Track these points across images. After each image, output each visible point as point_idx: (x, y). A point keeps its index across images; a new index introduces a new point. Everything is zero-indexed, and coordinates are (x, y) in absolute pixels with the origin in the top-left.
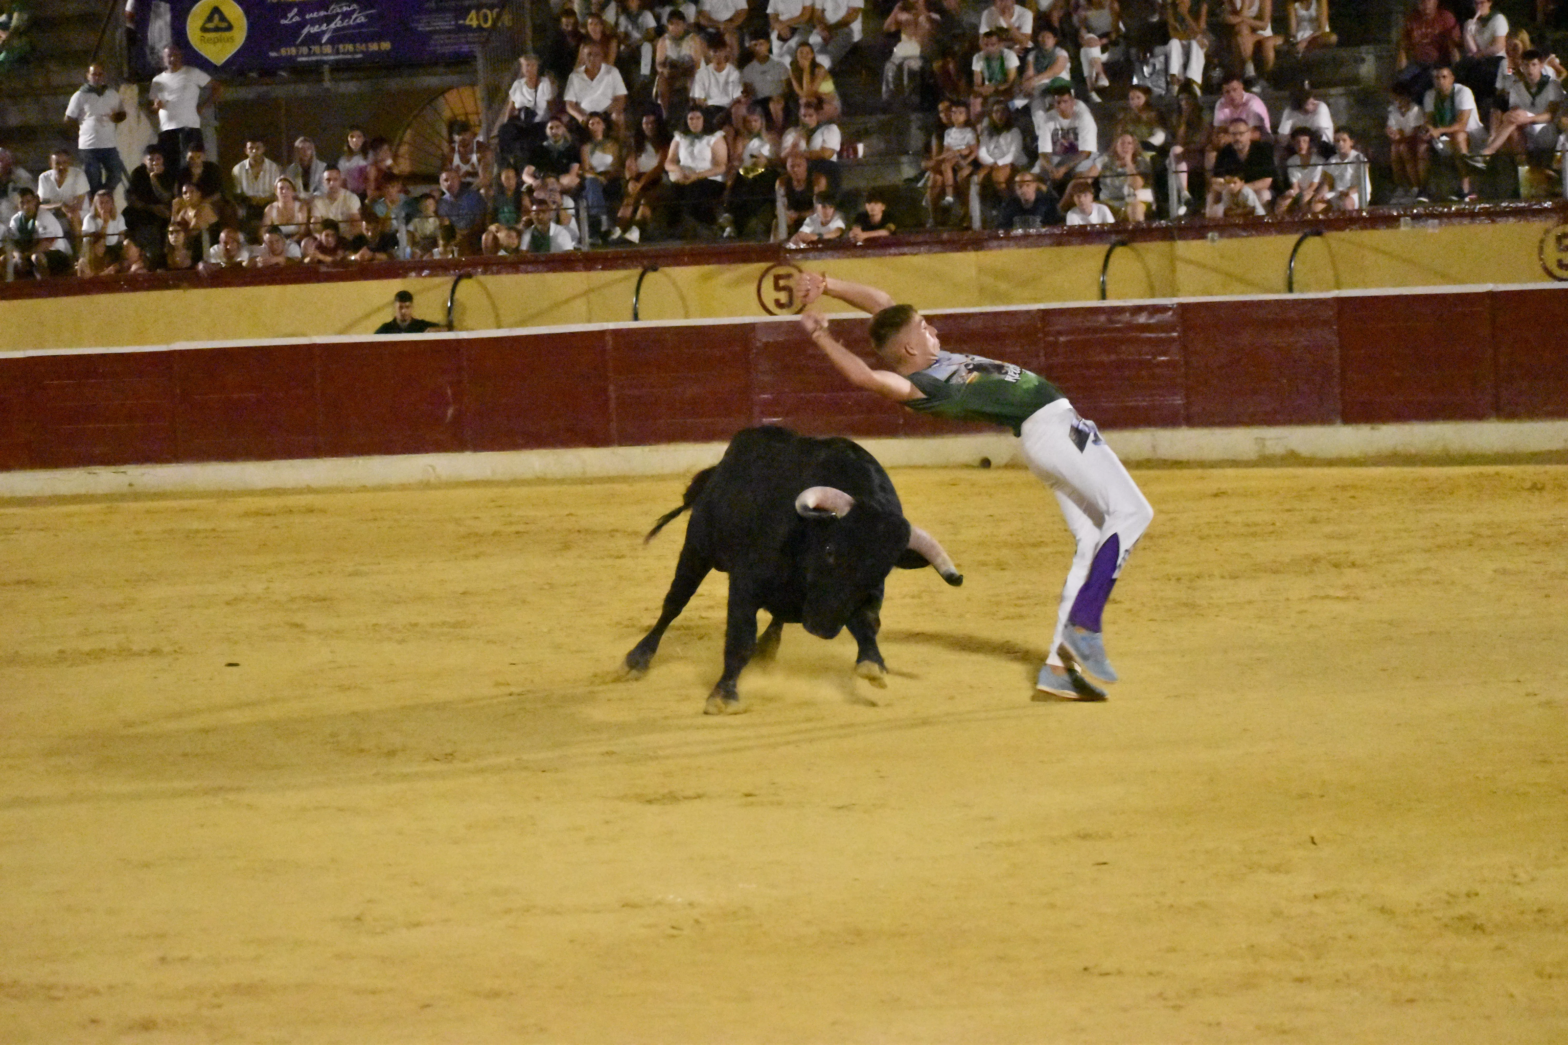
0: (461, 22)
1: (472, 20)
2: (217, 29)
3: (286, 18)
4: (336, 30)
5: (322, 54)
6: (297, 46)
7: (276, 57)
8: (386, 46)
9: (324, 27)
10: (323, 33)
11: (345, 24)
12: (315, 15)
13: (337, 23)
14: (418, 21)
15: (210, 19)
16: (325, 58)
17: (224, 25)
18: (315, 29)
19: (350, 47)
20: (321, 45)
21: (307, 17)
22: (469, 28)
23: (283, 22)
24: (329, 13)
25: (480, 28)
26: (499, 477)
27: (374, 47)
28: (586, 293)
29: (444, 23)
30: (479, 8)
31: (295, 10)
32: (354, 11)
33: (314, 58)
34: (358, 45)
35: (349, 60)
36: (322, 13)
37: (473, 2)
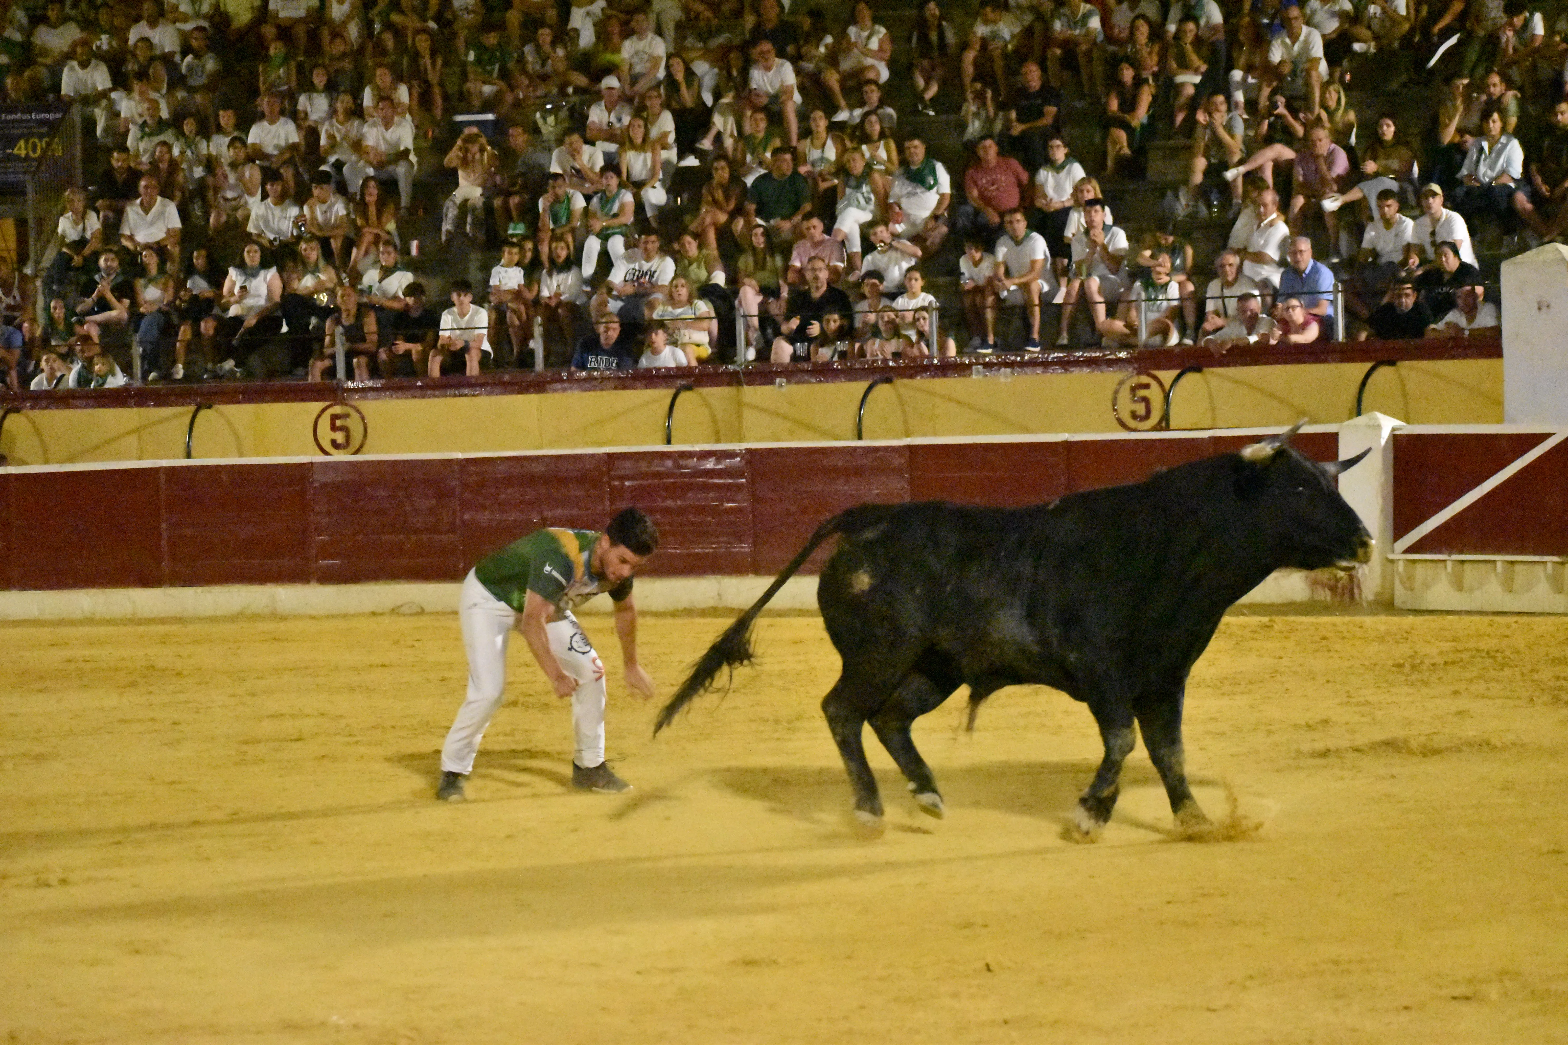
0: (9, 151)
1: (21, 149)
22: (18, 158)
25: (27, 158)
26: (46, 616)
28: (137, 430)
30: (27, 137)
37: (20, 132)
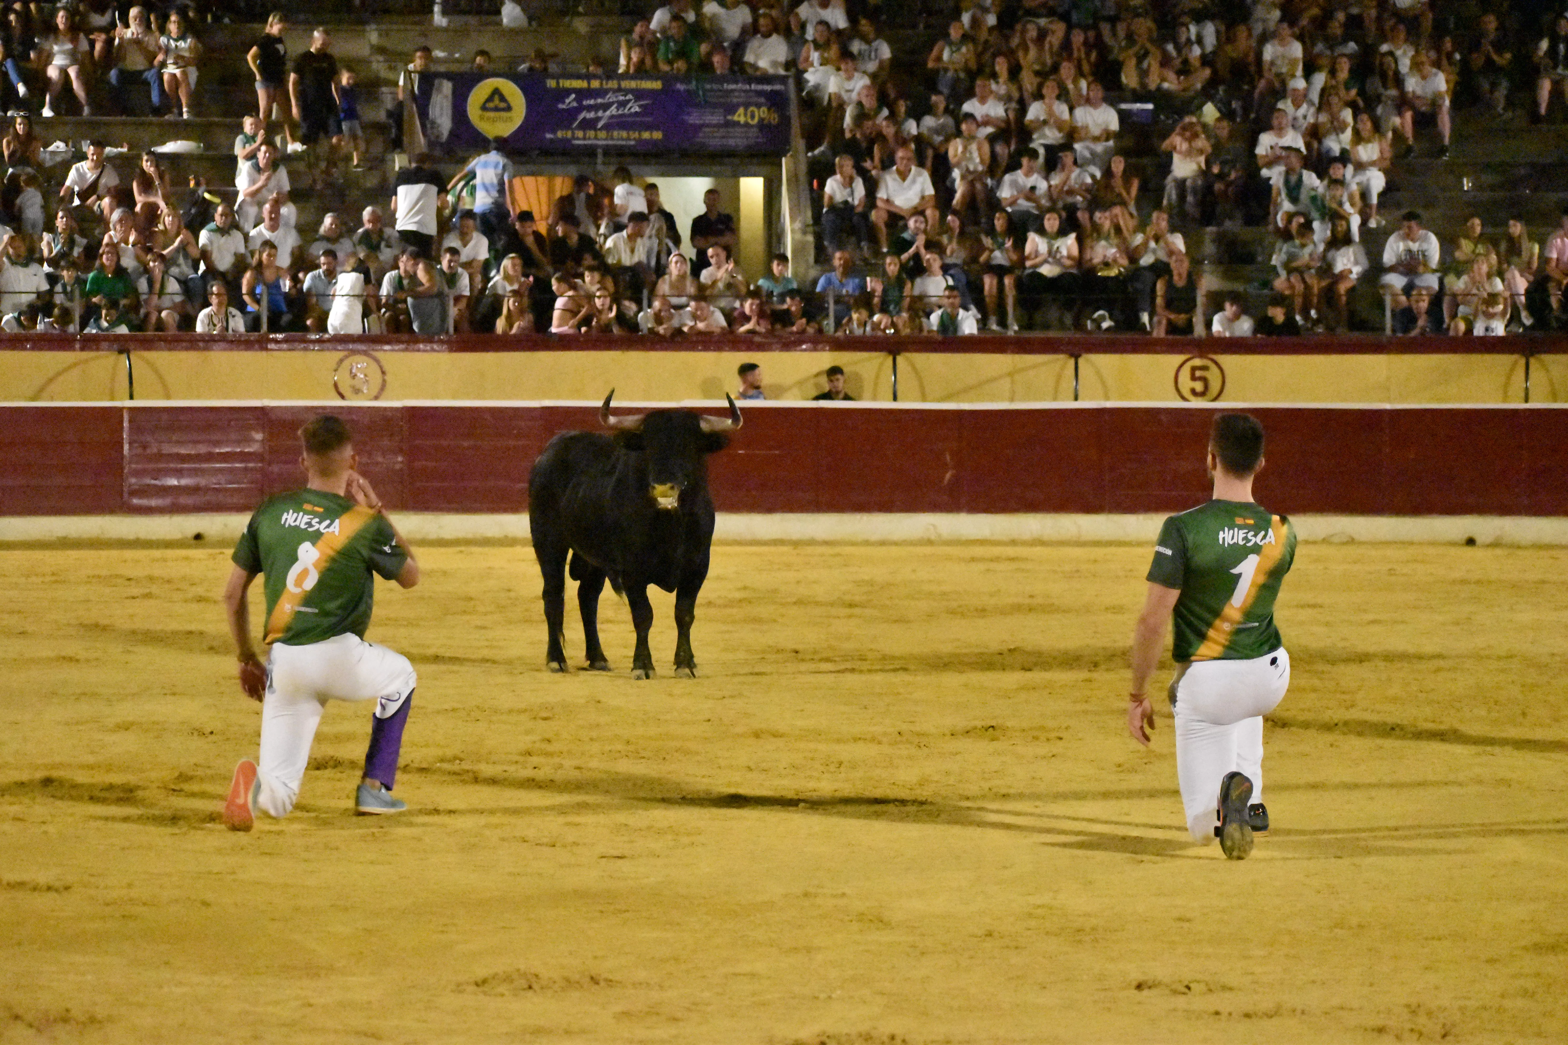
0: (729, 117)
1: (740, 116)
2: (497, 109)
3: (564, 103)
4: (612, 117)
5: (596, 138)
6: (573, 130)
7: (551, 140)
8: (658, 135)
9: (600, 114)
10: (598, 119)
11: (620, 112)
12: (592, 102)
13: (613, 111)
14: (689, 114)
15: (490, 99)
16: (600, 143)
17: (503, 105)
18: (592, 115)
19: (624, 134)
20: (595, 129)
21: (584, 103)
22: (738, 123)
23: (561, 106)
24: (606, 101)
25: (747, 125)
26: (996, 537)
27: (646, 135)
28: (1010, 374)
29: (715, 118)
30: (747, 106)
31: (573, 96)
32: (629, 101)
33: (590, 142)
34: (631, 133)
35: (622, 146)
36: (599, 101)
37: (741, 100)
